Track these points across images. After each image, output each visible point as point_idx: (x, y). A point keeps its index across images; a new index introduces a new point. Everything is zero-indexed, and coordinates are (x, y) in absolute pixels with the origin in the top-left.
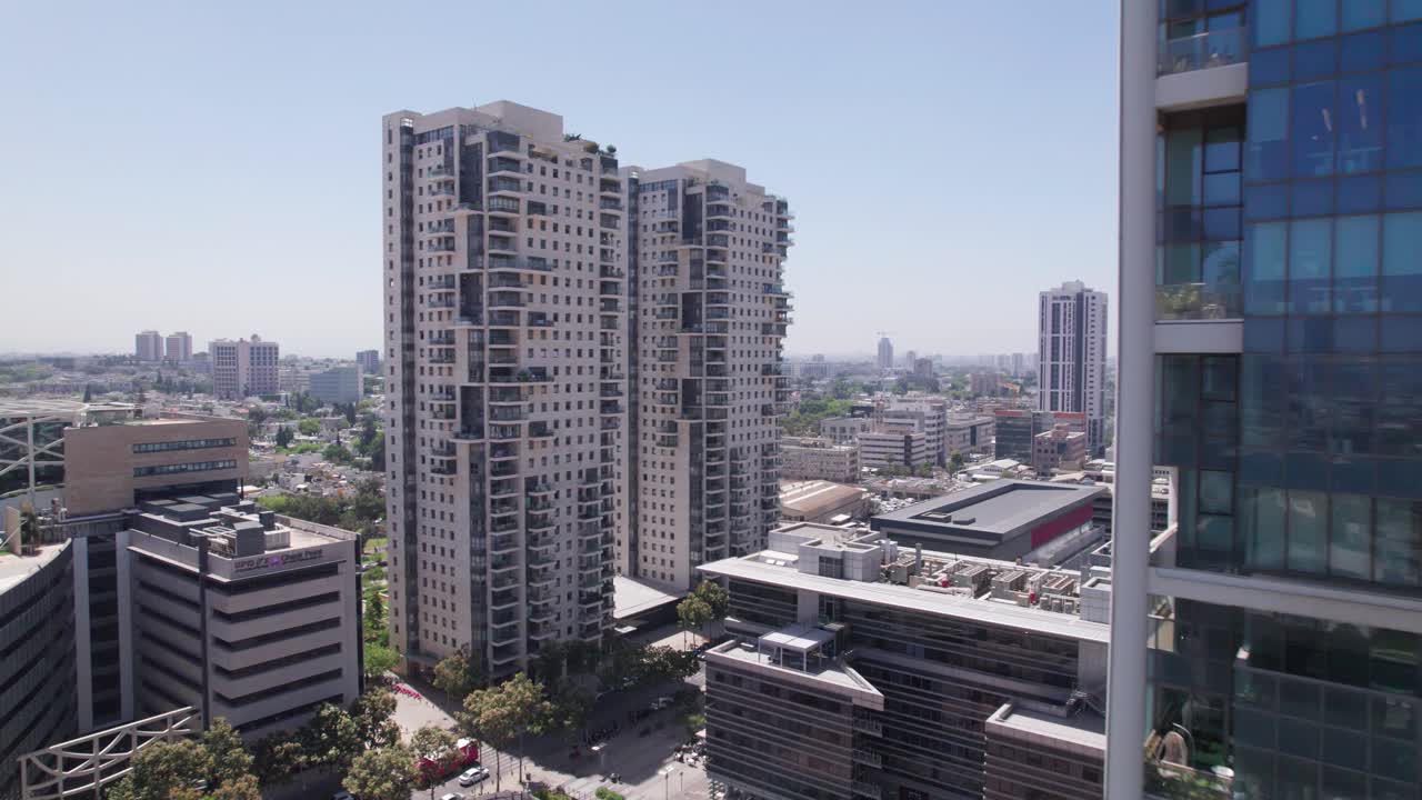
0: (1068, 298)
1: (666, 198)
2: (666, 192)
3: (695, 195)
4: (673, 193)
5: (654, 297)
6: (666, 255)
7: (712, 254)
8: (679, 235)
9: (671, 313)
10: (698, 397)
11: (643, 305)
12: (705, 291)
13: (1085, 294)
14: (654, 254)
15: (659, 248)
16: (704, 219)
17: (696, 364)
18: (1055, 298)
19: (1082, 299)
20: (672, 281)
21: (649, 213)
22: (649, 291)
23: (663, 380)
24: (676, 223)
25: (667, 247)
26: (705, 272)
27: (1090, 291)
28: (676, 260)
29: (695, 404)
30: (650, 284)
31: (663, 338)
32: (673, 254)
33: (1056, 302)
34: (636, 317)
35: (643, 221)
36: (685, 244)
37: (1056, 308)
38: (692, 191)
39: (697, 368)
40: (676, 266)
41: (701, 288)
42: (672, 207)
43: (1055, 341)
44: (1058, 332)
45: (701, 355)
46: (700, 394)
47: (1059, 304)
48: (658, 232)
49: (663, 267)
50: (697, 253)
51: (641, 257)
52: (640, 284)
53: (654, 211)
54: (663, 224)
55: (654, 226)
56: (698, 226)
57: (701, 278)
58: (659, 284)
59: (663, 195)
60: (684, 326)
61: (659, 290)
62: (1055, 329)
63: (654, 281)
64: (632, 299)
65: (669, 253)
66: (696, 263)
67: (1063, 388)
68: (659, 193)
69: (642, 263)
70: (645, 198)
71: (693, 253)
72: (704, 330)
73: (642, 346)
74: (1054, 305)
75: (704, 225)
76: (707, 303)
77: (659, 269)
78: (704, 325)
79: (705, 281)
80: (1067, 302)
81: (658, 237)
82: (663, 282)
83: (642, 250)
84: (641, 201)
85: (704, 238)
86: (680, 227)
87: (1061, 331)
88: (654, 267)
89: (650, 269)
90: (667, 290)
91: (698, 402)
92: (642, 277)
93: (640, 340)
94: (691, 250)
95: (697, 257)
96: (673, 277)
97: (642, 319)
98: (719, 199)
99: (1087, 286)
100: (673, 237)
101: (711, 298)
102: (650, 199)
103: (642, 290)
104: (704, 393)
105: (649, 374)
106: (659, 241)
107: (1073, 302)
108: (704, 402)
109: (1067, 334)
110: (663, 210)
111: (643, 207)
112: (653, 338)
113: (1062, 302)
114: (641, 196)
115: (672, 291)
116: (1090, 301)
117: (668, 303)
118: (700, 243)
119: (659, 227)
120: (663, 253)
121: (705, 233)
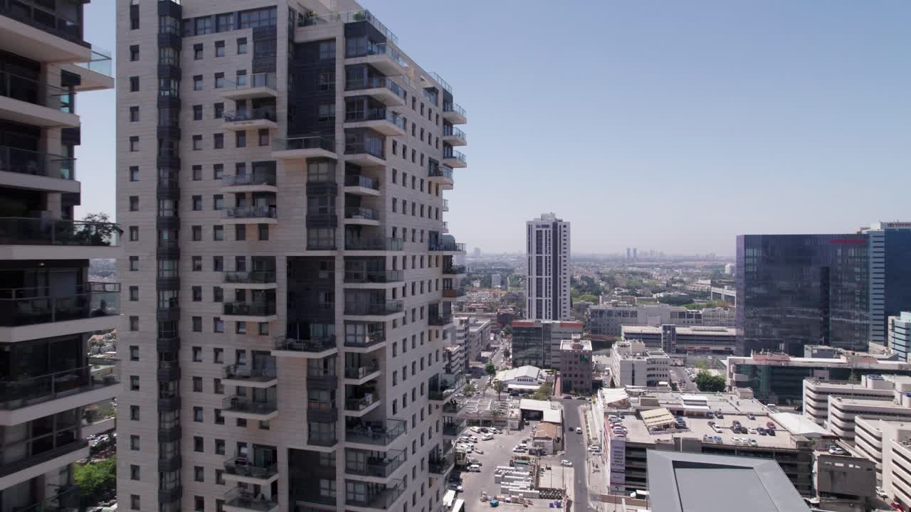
0: (547, 226)
1: (250, 43)
2: (248, 33)
3: (315, 45)
4: (265, 38)
5: (218, 264)
6: (249, 170)
7: (354, 173)
8: (280, 129)
9: (260, 301)
10: (324, 483)
11: (191, 279)
12: (340, 255)
13: (559, 224)
14: (218, 167)
15: (231, 155)
16: (340, 95)
17: (319, 417)
18: (537, 226)
19: (557, 228)
20: (263, 229)
21: (208, 81)
22: (207, 248)
23: (241, 445)
24: (271, 101)
25: (253, 153)
26: (341, 210)
27: (561, 221)
28: (273, 183)
29: (319, 499)
30: (208, 233)
31: (239, 353)
32: (267, 170)
33: (539, 229)
34: (174, 302)
35: (191, 96)
36: (293, 145)
37: (539, 234)
38: (309, 34)
39: (324, 427)
40: (272, 195)
41: (334, 248)
42: (264, 65)
43: (539, 260)
44: (541, 253)
45: (333, 395)
46: (332, 478)
47: (541, 231)
48: (229, 119)
49: (240, 197)
50: (323, 167)
51: (186, 173)
52: (186, 233)
53: (219, 76)
54: (241, 103)
55: (219, 108)
56: (324, 111)
57: (333, 223)
58: (229, 234)
59: (242, 41)
60: (291, 331)
61: (230, 249)
62: (539, 250)
63: (218, 228)
64: (166, 264)
65: (256, 165)
66: (319, 191)
67: (546, 296)
68: (230, 37)
69: (190, 187)
70: (198, 48)
71: (313, 167)
72: (340, 340)
73: (190, 368)
74: (537, 231)
75: (340, 108)
76: (347, 278)
77: (230, 202)
78: (338, 329)
79: (341, 231)
80: (548, 229)
81: (228, 129)
82: (240, 231)
83: (189, 156)
84: (188, 52)
85: (340, 137)
86: (282, 109)
87: (544, 252)
88: (218, 197)
89: (208, 202)
90: (251, 248)
91: (324, 493)
92: (190, 218)
93: (186, 355)
94: (310, 161)
95: (323, 178)
96: (263, 220)
97: (189, 307)
98: (371, 53)
99: (558, 217)
100: (263, 132)
101: (354, 270)
102: (209, 50)
103: (189, 247)
104: (341, 475)
105: (209, 430)
106: (230, 139)
107: (551, 229)
108: (340, 495)
109: (547, 254)
110: (241, 73)
111: (191, 66)
112: (217, 351)
113: (544, 230)
114: (189, 43)
115: (264, 250)
116: (563, 229)
117: (253, 278)
118: (330, 146)
119: (230, 108)
120: (240, 167)
121: (341, 126)
